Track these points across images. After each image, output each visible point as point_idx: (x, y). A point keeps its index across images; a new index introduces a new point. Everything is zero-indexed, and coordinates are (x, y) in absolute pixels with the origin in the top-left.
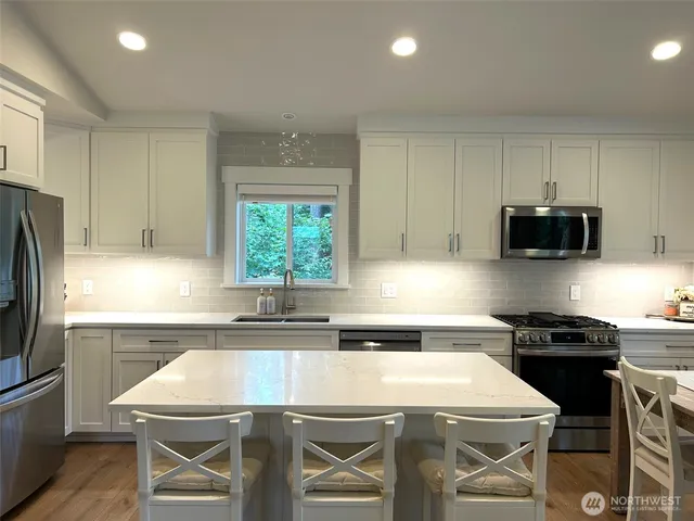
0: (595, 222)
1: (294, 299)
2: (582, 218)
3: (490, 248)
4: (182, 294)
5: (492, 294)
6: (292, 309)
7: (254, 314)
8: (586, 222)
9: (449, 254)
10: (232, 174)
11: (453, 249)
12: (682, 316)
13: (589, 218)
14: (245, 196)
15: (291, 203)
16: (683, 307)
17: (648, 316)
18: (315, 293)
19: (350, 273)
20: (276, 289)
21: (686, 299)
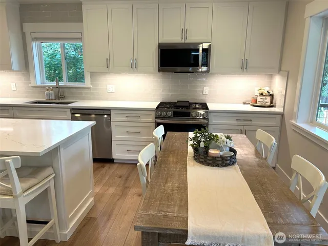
0: (206, 52)
1: (63, 92)
3: (153, 67)
4: (13, 89)
5: (162, 91)
6: (63, 97)
7: (44, 100)
8: (201, 51)
9: (132, 70)
10: (28, 27)
11: (134, 67)
12: (258, 104)
14: (36, 39)
15: (62, 42)
16: (259, 99)
17: (244, 103)
18: (74, 89)
19: (91, 79)
20: (53, 87)
21: (262, 94)
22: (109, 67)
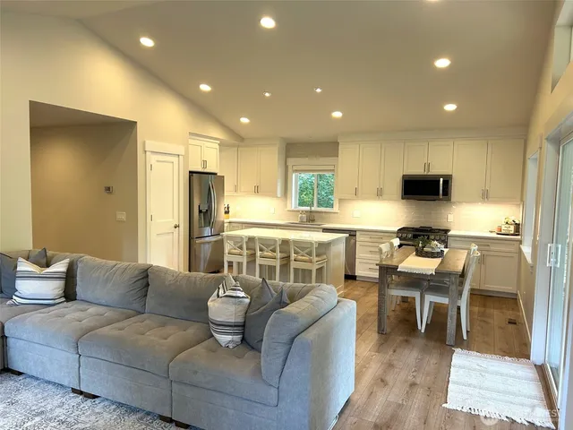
0: (447, 183)
2: (439, 181)
3: (397, 195)
6: (313, 221)
8: (441, 182)
9: (377, 197)
10: (291, 161)
11: (380, 194)
12: (503, 232)
13: (444, 181)
14: (296, 171)
16: (503, 227)
17: (491, 232)
18: (324, 214)
19: (339, 205)
20: (306, 212)
21: (506, 223)
22: (357, 194)
